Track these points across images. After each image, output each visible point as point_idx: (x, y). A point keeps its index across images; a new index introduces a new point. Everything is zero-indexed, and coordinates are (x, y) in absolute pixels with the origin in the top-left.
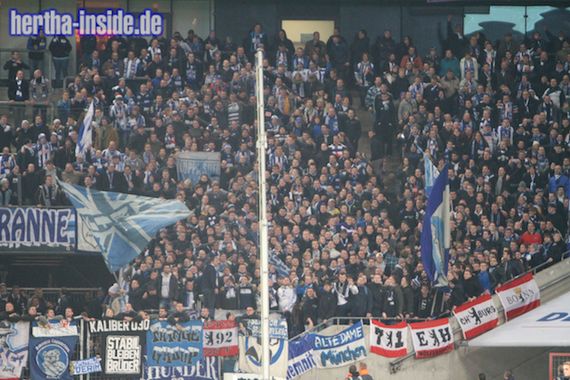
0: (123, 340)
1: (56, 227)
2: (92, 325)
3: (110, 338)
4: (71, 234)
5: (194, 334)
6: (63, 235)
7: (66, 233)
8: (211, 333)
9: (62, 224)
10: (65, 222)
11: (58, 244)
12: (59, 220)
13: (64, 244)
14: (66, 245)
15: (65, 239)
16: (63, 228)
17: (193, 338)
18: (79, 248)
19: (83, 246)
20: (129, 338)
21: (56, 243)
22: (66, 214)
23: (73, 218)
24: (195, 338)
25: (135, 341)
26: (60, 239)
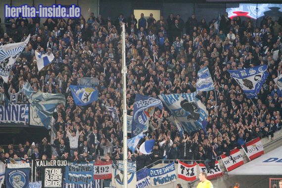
0: (53, 170)
1: (19, 113)
2: (38, 163)
3: (47, 169)
4: (26, 117)
5: (89, 167)
6: (22, 117)
7: (24, 116)
8: (98, 167)
9: (22, 112)
10: (24, 110)
11: (20, 122)
12: (21, 110)
13: (23, 122)
14: (24, 122)
15: (23, 119)
16: (22, 114)
17: (89, 170)
18: (31, 124)
19: (32, 123)
20: (56, 169)
21: (19, 121)
22: (24, 106)
23: (27, 109)
24: (90, 170)
25: (59, 171)
26: (21, 119)
